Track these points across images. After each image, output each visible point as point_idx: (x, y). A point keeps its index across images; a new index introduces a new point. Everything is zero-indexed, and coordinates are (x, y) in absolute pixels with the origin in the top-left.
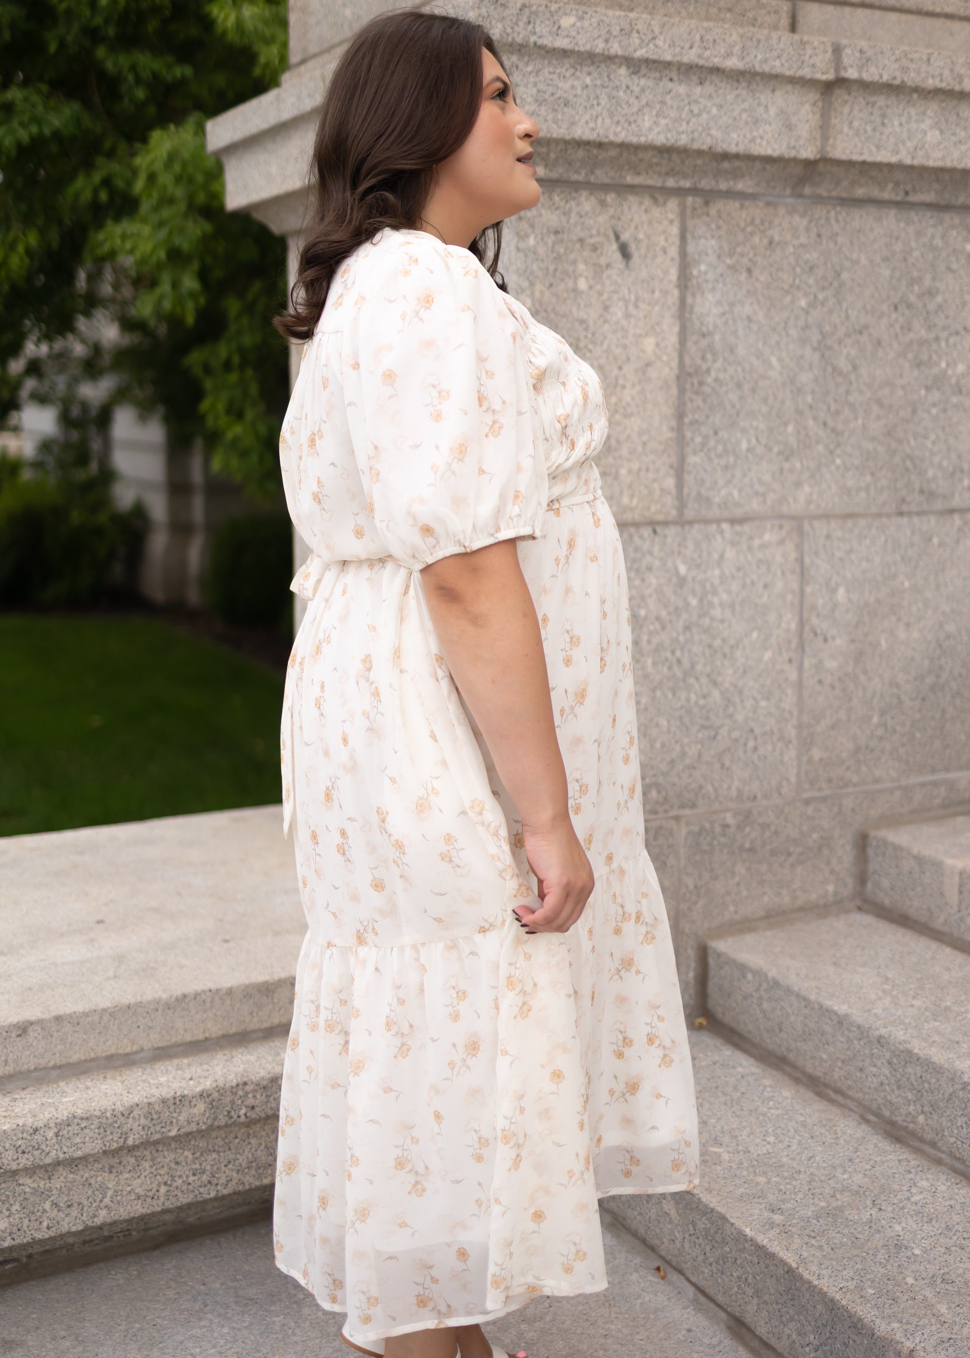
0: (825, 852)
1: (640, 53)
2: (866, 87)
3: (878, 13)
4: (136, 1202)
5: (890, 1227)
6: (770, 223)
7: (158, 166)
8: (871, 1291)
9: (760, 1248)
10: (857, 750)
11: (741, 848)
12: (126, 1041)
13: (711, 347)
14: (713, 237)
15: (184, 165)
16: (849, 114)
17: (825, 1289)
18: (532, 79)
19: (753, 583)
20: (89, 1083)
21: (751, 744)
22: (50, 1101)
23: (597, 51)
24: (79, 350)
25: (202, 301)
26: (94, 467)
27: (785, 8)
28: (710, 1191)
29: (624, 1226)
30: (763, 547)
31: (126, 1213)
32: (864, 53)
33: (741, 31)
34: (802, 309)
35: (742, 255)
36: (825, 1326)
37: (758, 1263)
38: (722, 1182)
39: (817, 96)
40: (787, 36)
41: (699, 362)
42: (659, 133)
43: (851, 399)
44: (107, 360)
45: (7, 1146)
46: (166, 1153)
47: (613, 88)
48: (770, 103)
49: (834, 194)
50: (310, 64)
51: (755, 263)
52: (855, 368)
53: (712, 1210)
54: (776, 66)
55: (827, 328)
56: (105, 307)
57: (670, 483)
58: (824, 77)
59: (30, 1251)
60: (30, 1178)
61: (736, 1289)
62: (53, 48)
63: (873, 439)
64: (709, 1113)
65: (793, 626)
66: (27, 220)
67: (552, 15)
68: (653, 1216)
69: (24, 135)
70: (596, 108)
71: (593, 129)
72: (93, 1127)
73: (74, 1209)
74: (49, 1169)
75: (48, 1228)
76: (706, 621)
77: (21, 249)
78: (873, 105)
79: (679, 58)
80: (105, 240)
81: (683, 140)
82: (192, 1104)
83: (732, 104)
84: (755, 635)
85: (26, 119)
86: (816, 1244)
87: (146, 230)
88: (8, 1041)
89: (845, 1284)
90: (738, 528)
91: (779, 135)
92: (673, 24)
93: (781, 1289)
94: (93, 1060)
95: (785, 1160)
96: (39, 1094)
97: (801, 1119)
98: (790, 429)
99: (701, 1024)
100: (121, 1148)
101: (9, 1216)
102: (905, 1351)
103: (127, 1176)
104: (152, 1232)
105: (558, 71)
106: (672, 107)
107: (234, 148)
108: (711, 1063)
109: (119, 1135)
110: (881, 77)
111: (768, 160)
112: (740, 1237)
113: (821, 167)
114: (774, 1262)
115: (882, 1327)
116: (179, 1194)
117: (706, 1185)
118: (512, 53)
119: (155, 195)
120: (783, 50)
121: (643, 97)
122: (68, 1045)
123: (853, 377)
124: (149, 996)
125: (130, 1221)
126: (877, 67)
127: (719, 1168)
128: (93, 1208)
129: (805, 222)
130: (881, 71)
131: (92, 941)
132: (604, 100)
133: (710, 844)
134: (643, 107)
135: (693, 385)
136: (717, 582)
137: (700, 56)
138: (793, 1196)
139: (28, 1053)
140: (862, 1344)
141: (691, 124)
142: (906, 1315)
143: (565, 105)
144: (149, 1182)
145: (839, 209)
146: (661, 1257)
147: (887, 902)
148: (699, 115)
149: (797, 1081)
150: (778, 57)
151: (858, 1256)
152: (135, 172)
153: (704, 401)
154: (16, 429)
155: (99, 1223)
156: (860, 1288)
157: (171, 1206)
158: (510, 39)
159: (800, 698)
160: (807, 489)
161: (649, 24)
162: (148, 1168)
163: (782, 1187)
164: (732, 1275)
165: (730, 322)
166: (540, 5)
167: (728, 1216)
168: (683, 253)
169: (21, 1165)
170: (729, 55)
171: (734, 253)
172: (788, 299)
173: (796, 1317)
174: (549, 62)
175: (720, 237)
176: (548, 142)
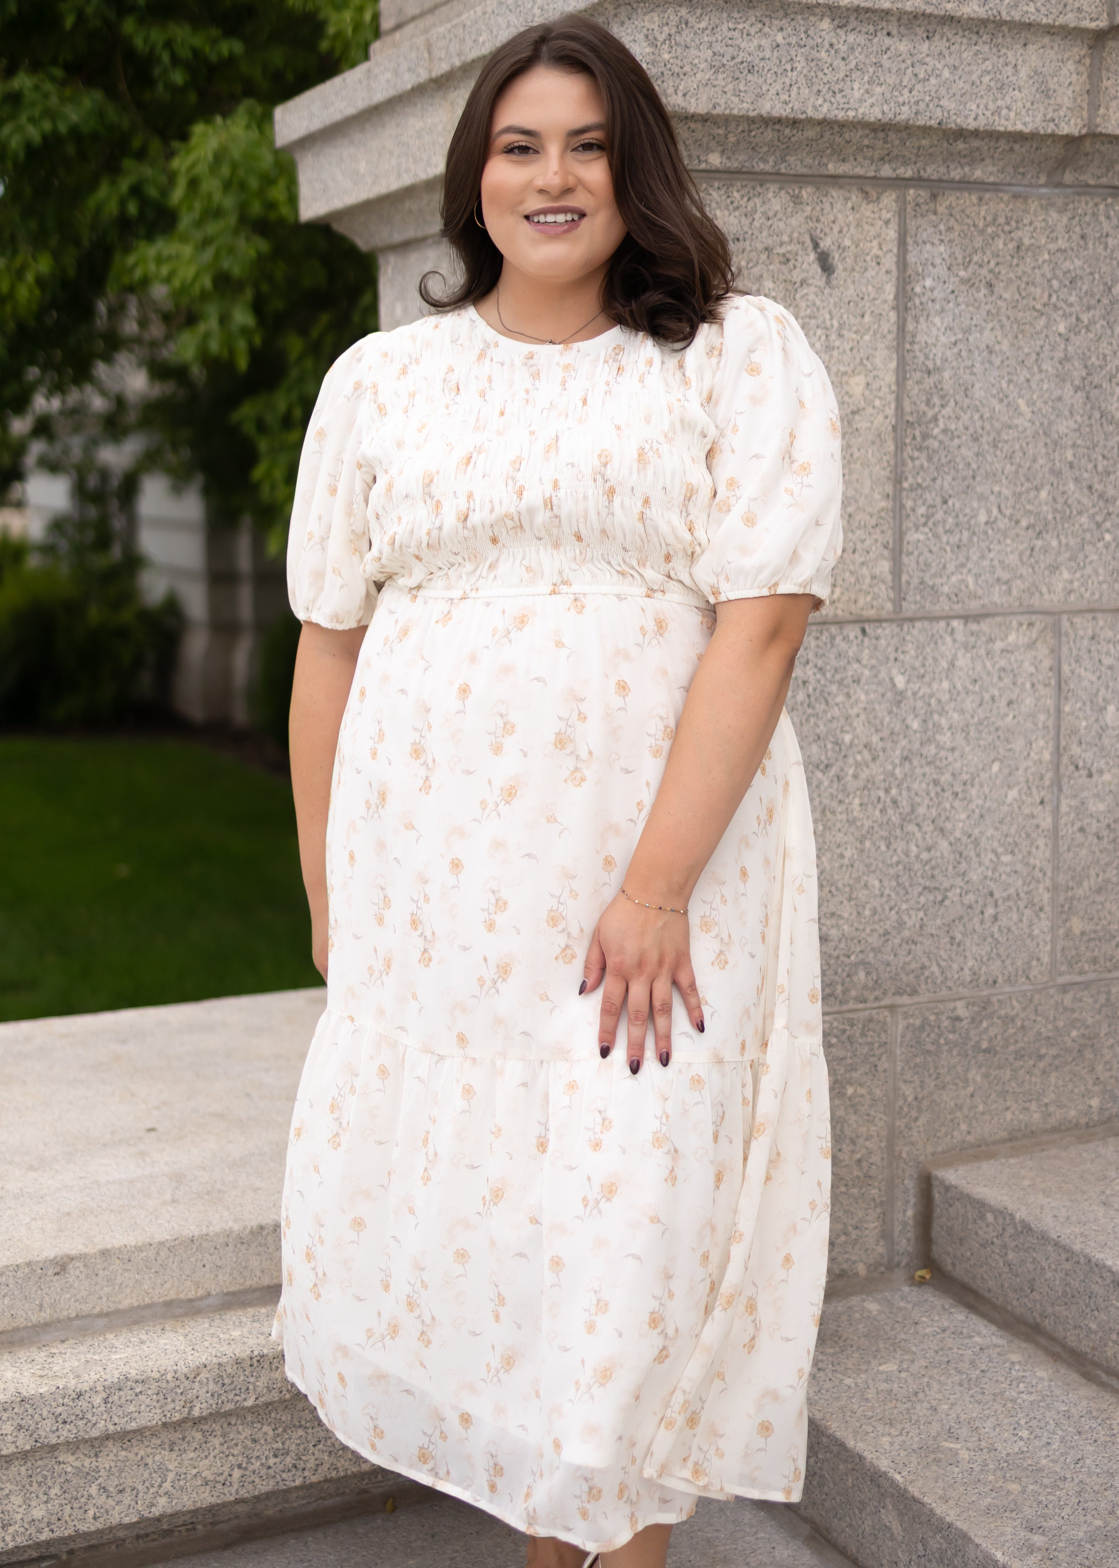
0: (1088, 1055)
4: (203, 1489)
6: (1019, 221)
7: (202, 169)
11: (977, 1048)
12: (188, 1283)
13: (938, 387)
14: (942, 241)
15: (234, 166)
18: (706, 38)
19: (993, 699)
20: (144, 1337)
21: (990, 911)
22: (96, 1357)
24: (98, 403)
25: (258, 340)
26: (116, 552)
28: (945, 1500)
29: (828, 1541)
30: (1007, 651)
31: (190, 1503)
34: (1061, 335)
35: (981, 265)
38: (962, 1489)
39: (1084, 51)
41: (923, 407)
42: (872, 105)
44: (132, 417)
45: (45, 1414)
46: (240, 1428)
47: (812, 48)
48: (1020, 62)
49: (1104, 181)
50: (408, 30)
51: (997, 275)
53: (950, 1526)
54: (1029, 12)
55: (1094, 360)
56: (131, 351)
57: (884, 567)
58: (1093, 25)
59: (72, 1546)
60: (73, 1454)
62: (69, 22)
64: (939, 1396)
65: (1047, 756)
66: (39, 241)
68: (868, 1530)
69: (34, 133)
70: (789, 74)
71: (786, 103)
72: (150, 1392)
73: (126, 1495)
74: (96, 1444)
75: (95, 1518)
76: (931, 750)
77: (30, 277)
79: (899, 5)
80: (135, 265)
81: (905, 114)
82: (273, 1367)
83: (969, 64)
84: (996, 767)
85: (37, 113)
87: (187, 250)
88: (42, 1280)
90: (974, 627)
91: (1032, 104)
94: (148, 1306)
95: (1044, 1462)
96: (82, 1348)
97: (1064, 1408)
98: (1044, 494)
99: (922, 1277)
100: (184, 1421)
101: (46, 1502)
103: (192, 1455)
104: (221, 1526)
105: (740, 26)
106: (890, 70)
107: (309, 141)
108: (938, 1330)
109: (182, 1403)
113: (1087, 145)
116: (257, 1480)
117: (941, 1492)
119: (197, 205)
121: (851, 57)
122: (117, 1287)
124: (217, 1227)
125: (195, 1512)
127: (956, 1470)
128: (150, 1495)
129: (1065, 219)
131: (143, 1154)
132: (800, 64)
133: (935, 1042)
134: (852, 71)
135: (914, 438)
136: (945, 697)
138: (1057, 1511)
139: (68, 1296)
141: (915, 92)
143: (750, 71)
144: (219, 1464)
145: (1110, 200)
148: (926, 80)
149: (1056, 1357)
152: (172, 178)
153: (930, 459)
154: (20, 505)
155: (157, 1514)
157: (246, 1495)
159: (1055, 850)
160: (1066, 575)
162: (217, 1446)
163: (1043, 1498)
165: (964, 354)
167: (971, 1535)
168: (902, 264)
169: (62, 1438)
171: (970, 263)
172: (1042, 321)
175: (951, 241)
176: (726, 120)
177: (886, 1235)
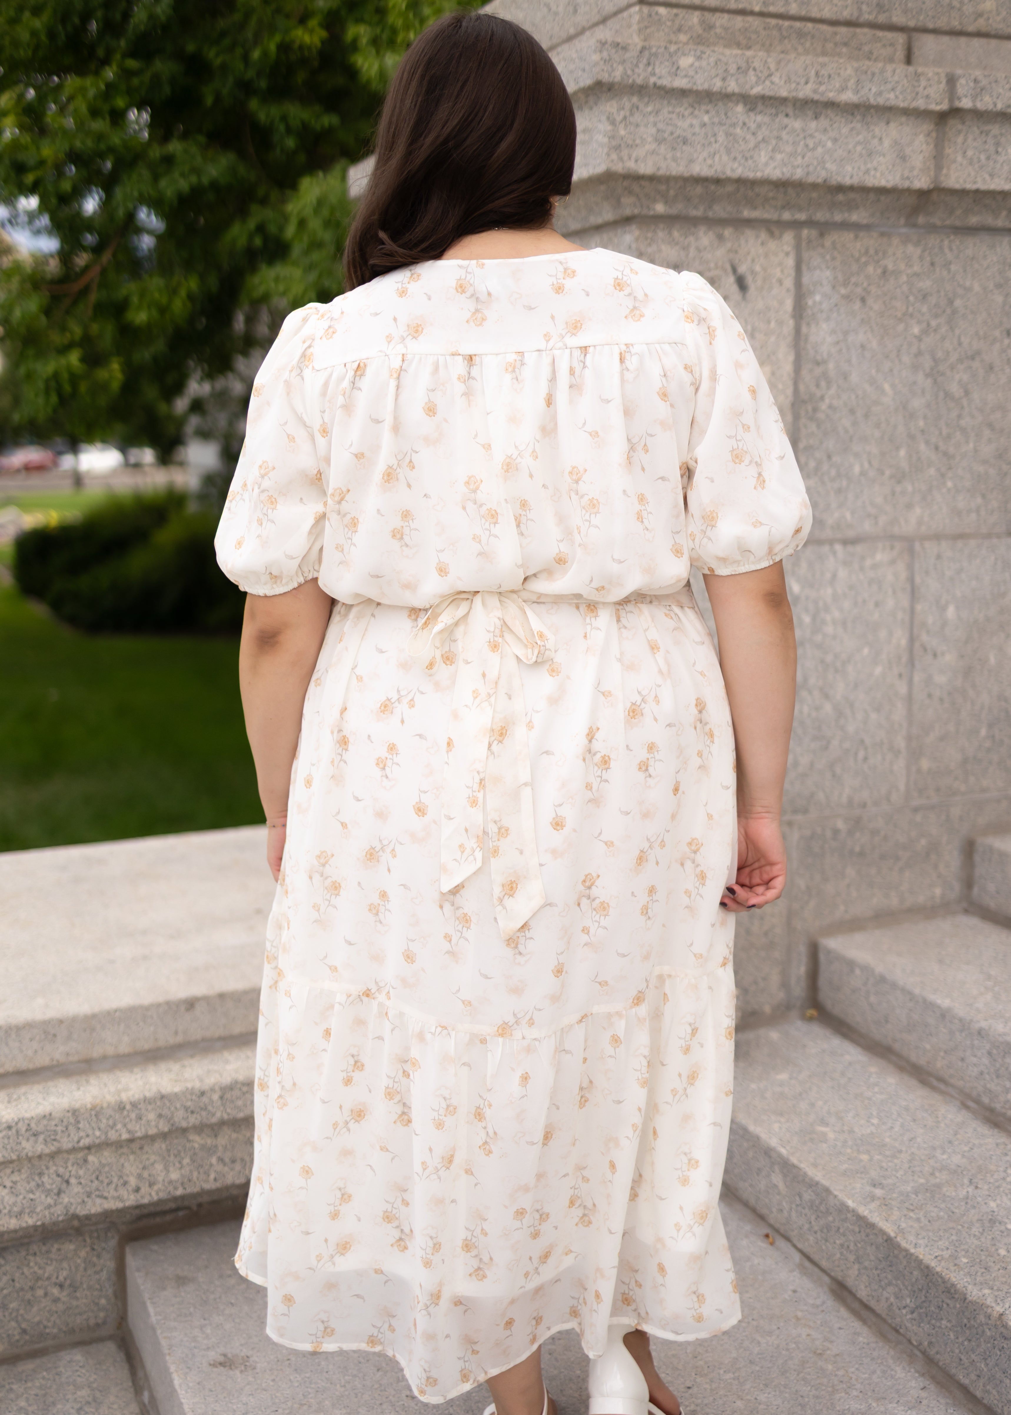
0: (933, 857)
1: (757, 90)
2: (979, 115)
3: (994, 43)
5: (986, 1203)
6: (885, 253)
7: (308, 211)
8: (965, 1260)
9: (861, 1219)
10: (965, 761)
11: (852, 852)
13: (825, 375)
14: (828, 268)
15: (331, 210)
16: (963, 143)
17: (921, 1257)
18: (651, 119)
19: (864, 601)
21: (861, 754)
22: (215, 1068)
23: (715, 89)
24: (239, 387)
27: (901, 41)
28: (815, 1165)
29: (736, 1197)
30: (875, 567)
32: (978, 82)
33: (855, 65)
34: (916, 337)
35: (856, 285)
36: (920, 1290)
37: (860, 1232)
38: (828, 1158)
39: (932, 127)
40: (901, 69)
41: (813, 389)
42: (775, 168)
43: (963, 423)
45: (178, 1106)
47: (730, 126)
48: (884, 135)
49: (948, 222)
51: (868, 293)
52: (967, 393)
53: (817, 1183)
54: (891, 98)
55: (940, 354)
58: (938, 108)
59: (199, 1200)
60: (199, 1135)
61: (838, 1255)
62: (209, 101)
63: (985, 462)
64: (816, 1096)
65: (904, 642)
66: (188, 265)
67: (671, 55)
68: (762, 1188)
69: (184, 185)
70: (714, 145)
71: (711, 166)
73: (238, 1164)
74: (215, 1128)
75: (215, 1180)
76: (819, 638)
77: (183, 293)
78: (987, 133)
79: (794, 94)
80: (260, 284)
81: (799, 174)
83: (846, 137)
84: (866, 651)
85: (186, 170)
86: (914, 1216)
87: (297, 273)
88: (177, 1014)
89: (940, 1253)
90: (850, 548)
91: (894, 166)
92: (789, 61)
93: (880, 1256)
95: (887, 1140)
96: (205, 1061)
97: (904, 1103)
98: (902, 453)
99: (810, 1015)
101: (180, 1169)
102: (995, 1315)
105: (677, 110)
106: (787, 142)
108: (820, 1051)
110: (995, 105)
111: (882, 191)
112: (843, 1208)
113: (935, 196)
114: (874, 1231)
115: (974, 1293)
117: (812, 1161)
118: (633, 94)
119: (306, 238)
120: (897, 82)
121: (759, 133)
122: (230, 1020)
123: (965, 402)
126: (991, 96)
127: (825, 1146)
129: (919, 251)
130: (995, 100)
131: (252, 929)
132: (721, 138)
133: (821, 848)
134: (759, 143)
135: (807, 411)
136: (829, 600)
137: (815, 91)
138: (894, 1173)
139: (196, 1025)
140: (955, 1307)
141: (806, 158)
142: (997, 1283)
143: (684, 143)
145: (952, 237)
146: (771, 1226)
147: (992, 905)
148: (814, 149)
149: (901, 1069)
150: (893, 89)
151: (953, 1228)
152: (286, 218)
153: (818, 426)
154: (182, 464)
156: (954, 1257)
158: (631, 81)
159: (910, 711)
160: (918, 511)
161: (766, 61)
163: (884, 1164)
164: (835, 1243)
165: (844, 350)
166: (659, 47)
167: (832, 1189)
168: (798, 284)
169: (190, 1124)
170: (843, 89)
171: (849, 283)
172: (901, 327)
173: (894, 1282)
174: (669, 102)
175: (834, 268)
176: (667, 180)
177: (785, 985)
